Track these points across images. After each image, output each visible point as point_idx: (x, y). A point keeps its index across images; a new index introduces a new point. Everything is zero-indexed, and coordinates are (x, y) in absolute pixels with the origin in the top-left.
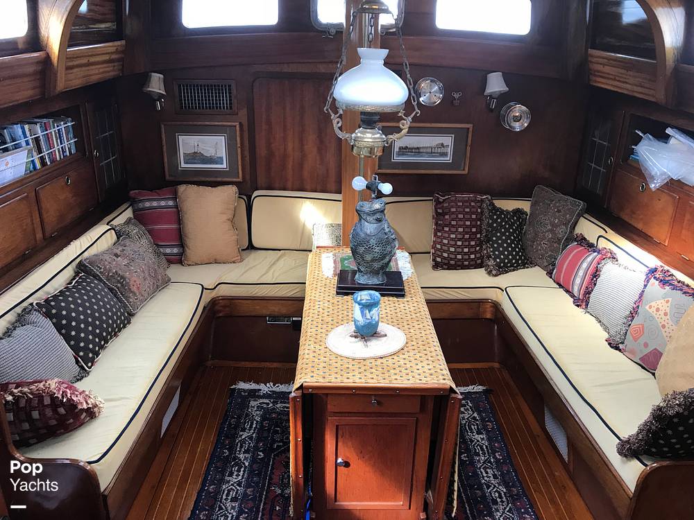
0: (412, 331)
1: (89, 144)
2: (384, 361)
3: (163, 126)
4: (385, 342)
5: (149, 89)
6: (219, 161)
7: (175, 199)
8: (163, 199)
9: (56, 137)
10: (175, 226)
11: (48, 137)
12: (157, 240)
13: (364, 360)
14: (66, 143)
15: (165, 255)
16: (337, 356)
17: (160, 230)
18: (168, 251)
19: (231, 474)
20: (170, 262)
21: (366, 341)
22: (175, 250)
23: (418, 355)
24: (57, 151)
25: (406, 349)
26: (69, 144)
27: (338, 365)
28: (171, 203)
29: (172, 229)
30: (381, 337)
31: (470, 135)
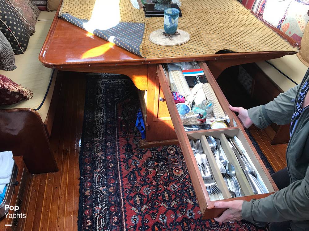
0: (191, 32)
2: (182, 46)
4: (180, 37)
13: (172, 46)
16: (157, 45)
19: (97, 114)
21: (170, 37)
23: (198, 43)
25: (191, 40)
27: (159, 50)
30: (178, 35)
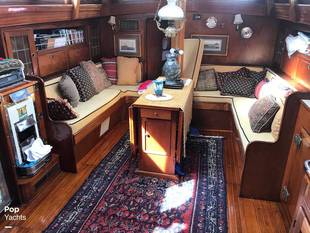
1: (88, 40)
3: (114, 36)
5: (110, 22)
6: (133, 49)
7: (116, 61)
8: (112, 61)
9: (77, 36)
10: (115, 71)
11: (74, 35)
12: (108, 75)
14: (80, 38)
15: (111, 81)
17: (110, 71)
18: (112, 79)
20: (112, 84)
22: (115, 80)
24: (76, 40)
26: (81, 39)
28: (114, 63)
29: (113, 72)
30: (164, 96)
31: (228, 40)
